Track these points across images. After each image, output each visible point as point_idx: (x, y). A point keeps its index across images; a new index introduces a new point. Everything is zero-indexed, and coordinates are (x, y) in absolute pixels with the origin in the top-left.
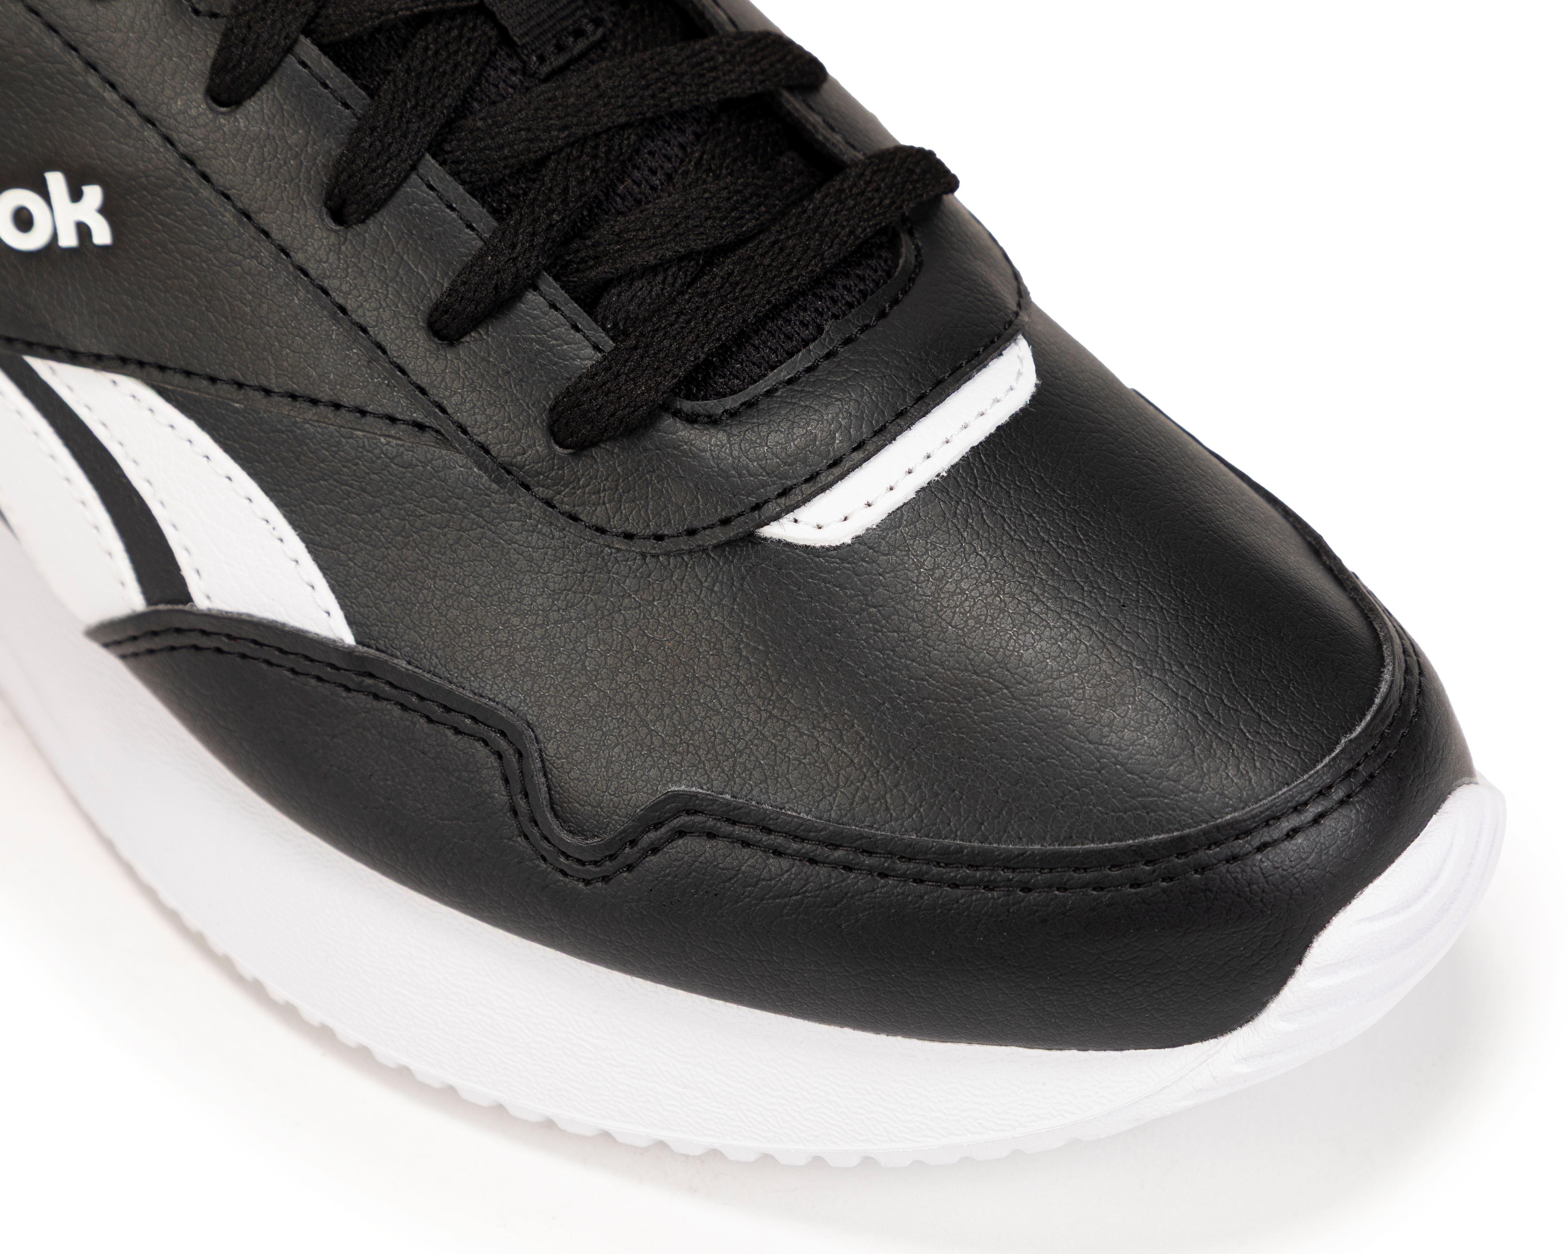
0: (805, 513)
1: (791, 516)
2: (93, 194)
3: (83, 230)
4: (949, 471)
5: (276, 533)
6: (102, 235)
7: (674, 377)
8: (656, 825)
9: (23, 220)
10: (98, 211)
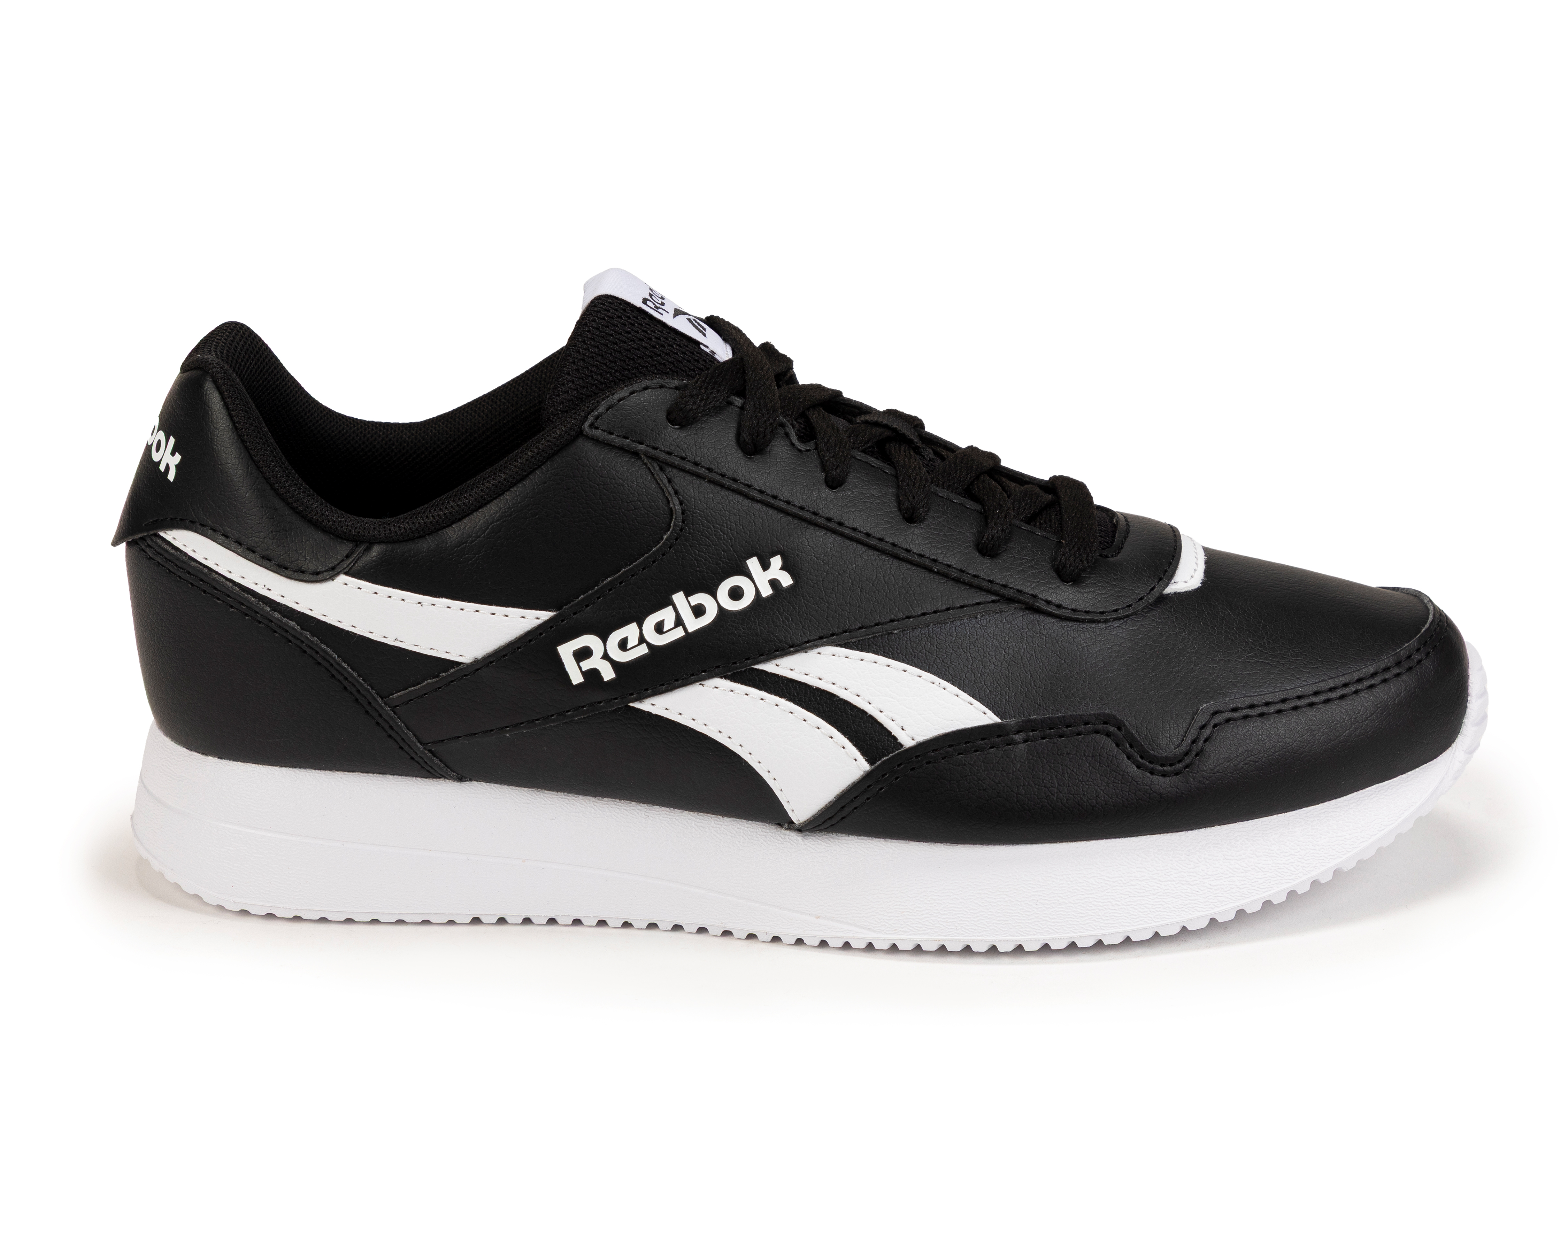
2: (776, 561)
3: (774, 583)
6: (786, 580)
8: (1203, 727)
9: (736, 594)
10: (781, 569)
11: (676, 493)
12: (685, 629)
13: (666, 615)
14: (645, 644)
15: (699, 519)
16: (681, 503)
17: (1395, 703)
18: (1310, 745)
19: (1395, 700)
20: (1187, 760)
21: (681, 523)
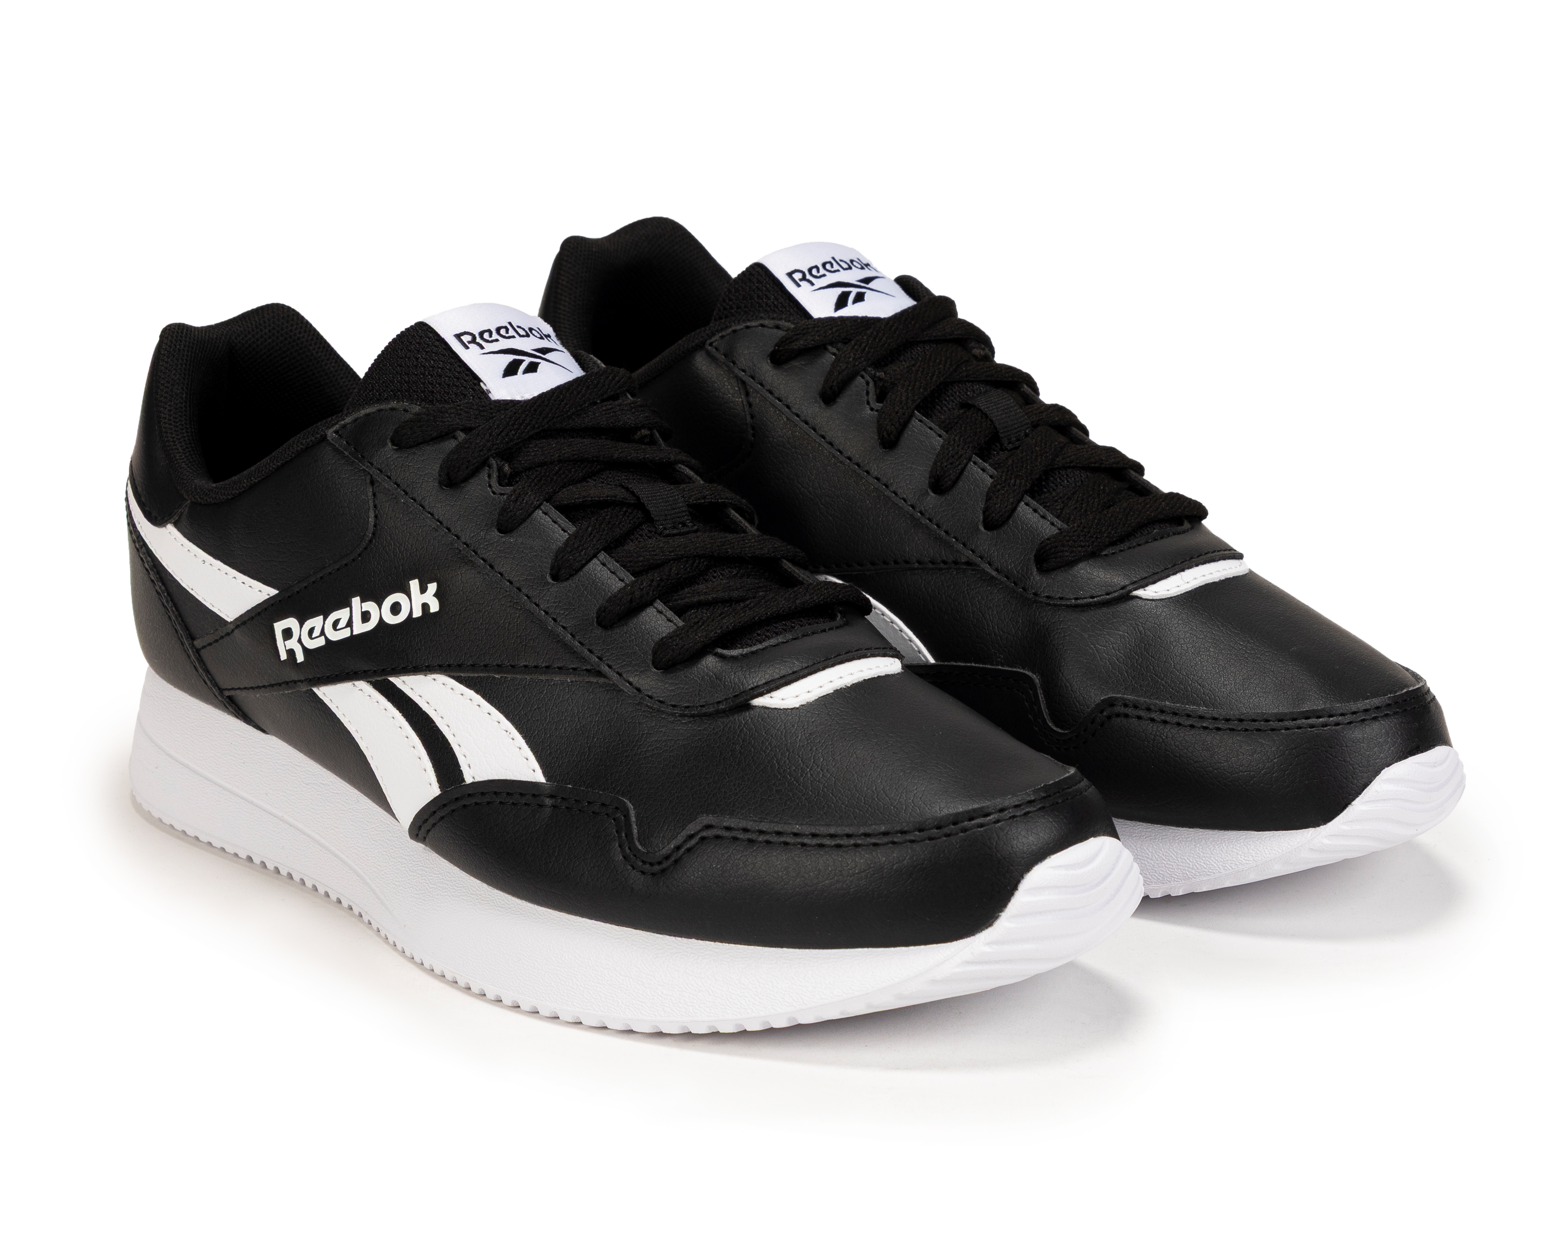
0: (775, 694)
1: (769, 695)
2: (432, 587)
3: (425, 606)
4: (851, 685)
5: (511, 736)
6: (435, 607)
7: (716, 633)
8: (691, 837)
9: (396, 609)
10: (434, 596)
11: (375, 506)
12: (352, 631)
13: (342, 614)
14: (323, 637)
15: (385, 534)
16: (376, 517)
17: (892, 869)
18: (783, 883)
19: (893, 865)
20: (665, 865)
21: (370, 535)
